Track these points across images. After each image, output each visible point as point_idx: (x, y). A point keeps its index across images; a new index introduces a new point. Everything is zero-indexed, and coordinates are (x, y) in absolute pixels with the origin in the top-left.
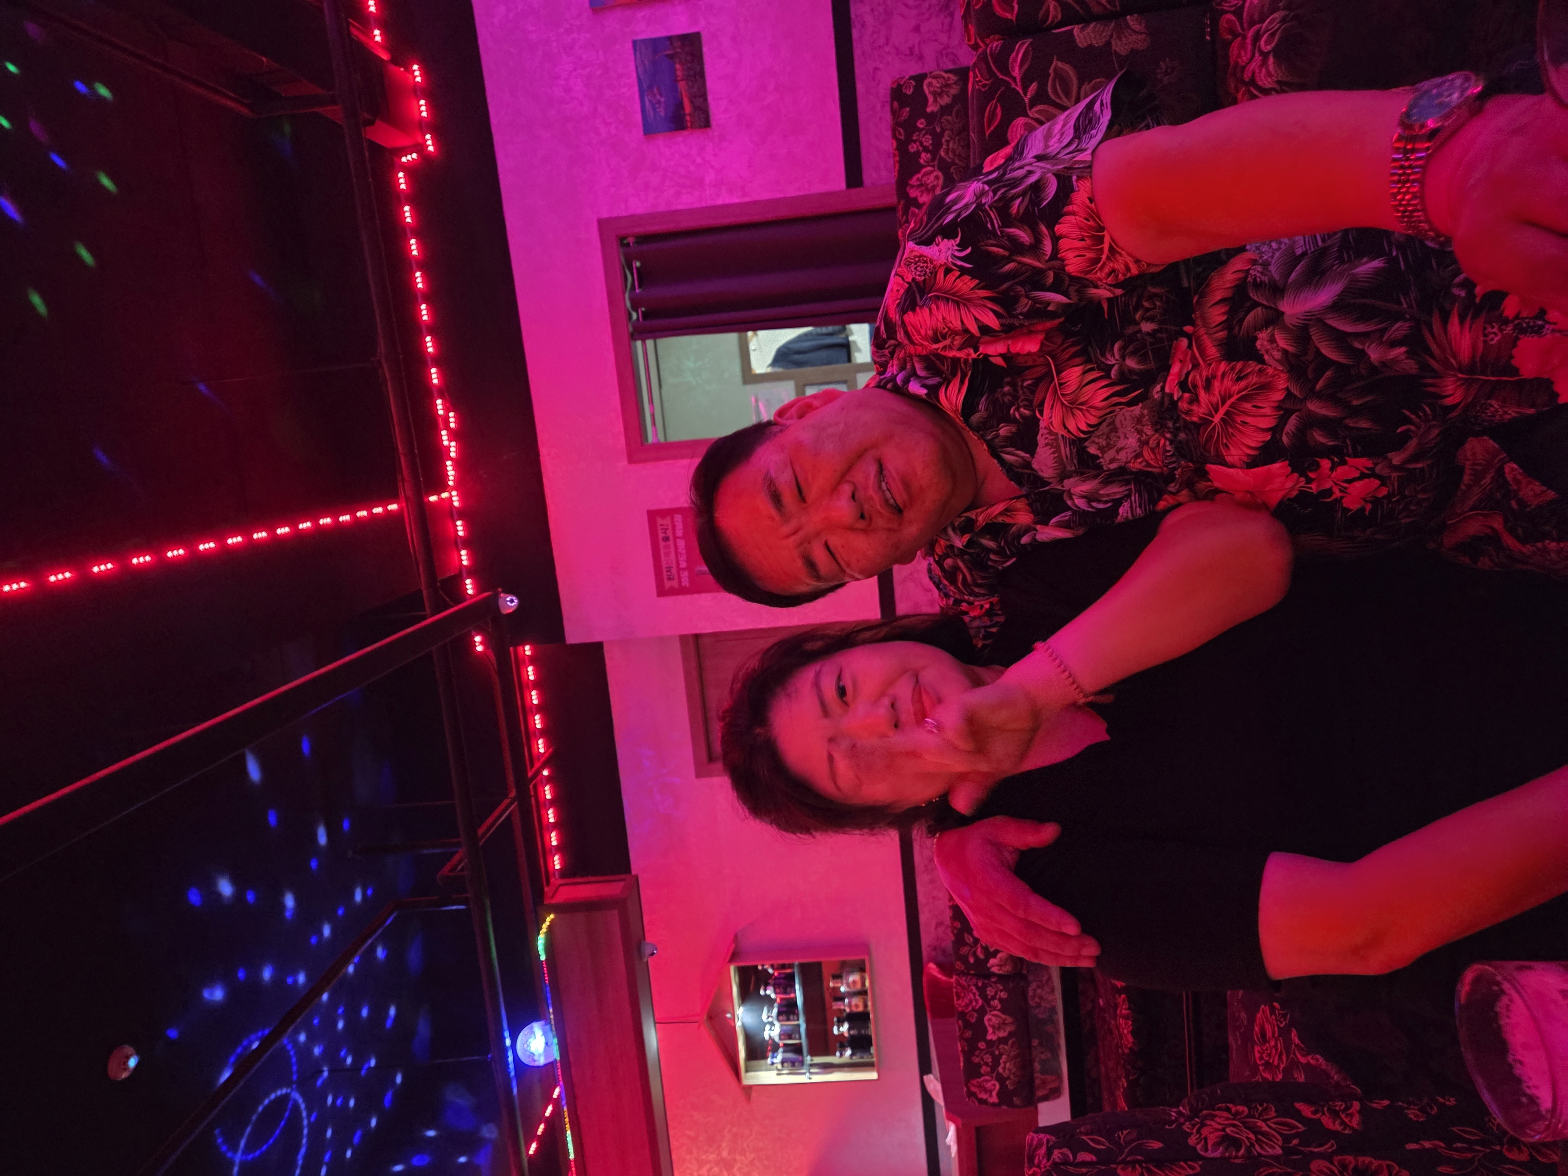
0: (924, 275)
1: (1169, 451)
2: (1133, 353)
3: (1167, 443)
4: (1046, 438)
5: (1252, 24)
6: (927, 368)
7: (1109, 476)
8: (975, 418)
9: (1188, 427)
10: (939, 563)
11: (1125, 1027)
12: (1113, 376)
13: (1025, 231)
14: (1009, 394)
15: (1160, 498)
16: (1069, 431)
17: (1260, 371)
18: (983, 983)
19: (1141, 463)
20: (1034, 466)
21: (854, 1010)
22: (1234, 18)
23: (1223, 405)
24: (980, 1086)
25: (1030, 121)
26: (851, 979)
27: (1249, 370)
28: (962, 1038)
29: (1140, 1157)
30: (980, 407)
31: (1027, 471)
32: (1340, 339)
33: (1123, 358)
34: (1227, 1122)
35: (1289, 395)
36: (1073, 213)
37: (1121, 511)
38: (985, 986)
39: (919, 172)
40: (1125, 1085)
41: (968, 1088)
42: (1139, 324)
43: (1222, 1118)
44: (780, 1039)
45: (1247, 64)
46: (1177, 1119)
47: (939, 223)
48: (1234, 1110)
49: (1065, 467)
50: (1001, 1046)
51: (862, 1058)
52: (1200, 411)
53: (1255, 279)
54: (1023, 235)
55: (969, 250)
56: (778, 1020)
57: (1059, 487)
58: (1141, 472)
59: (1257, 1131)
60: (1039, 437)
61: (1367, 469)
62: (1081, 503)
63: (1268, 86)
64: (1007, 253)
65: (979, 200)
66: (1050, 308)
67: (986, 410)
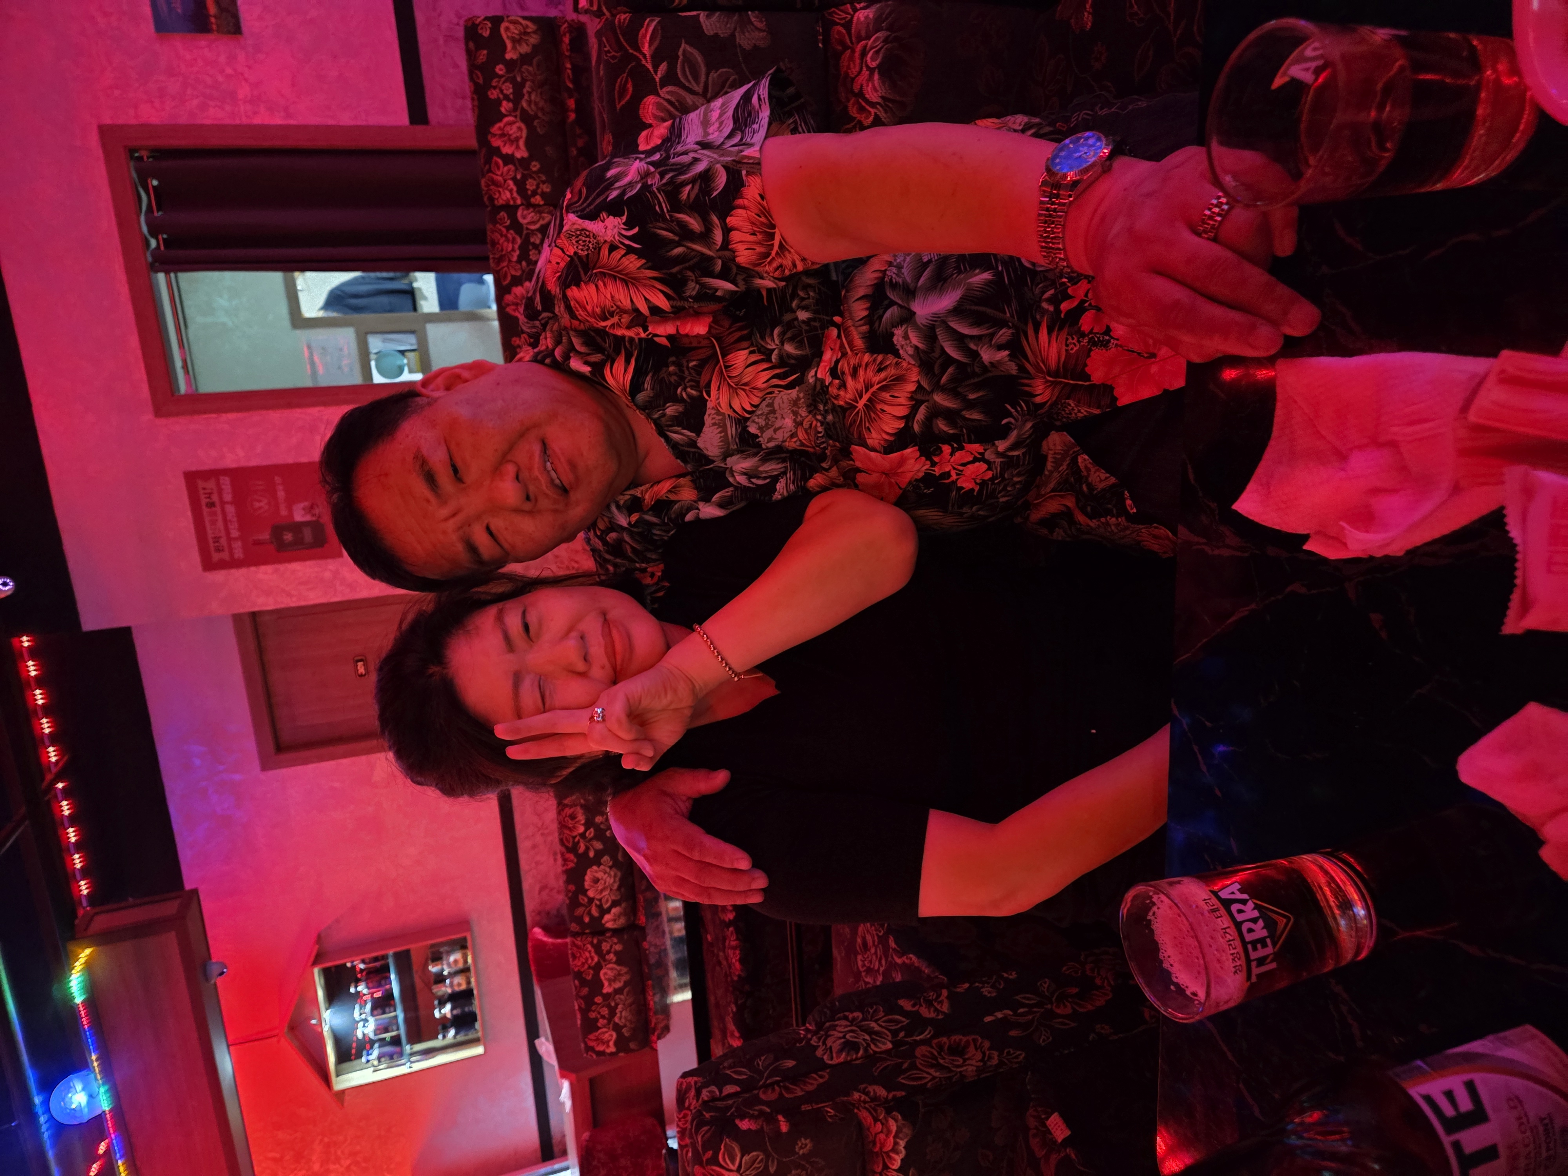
0: (587, 250)
1: (820, 433)
2: (791, 339)
3: (819, 424)
4: (713, 418)
5: (860, 39)
6: (586, 344)
7: (768, 454)
8: (641, 397)
9: (835, 409)
10: (602, 539)
11: (734, 957)
12: (774, 360)
13: (695, 218)
14: (675, 374)
15: (811, 477)
16: (734, 411)
17: (897, 364)
18: (599, 940)
19: (795, 442)
20: (699, 445)
21: (457, 989)
22: (844, 31)
23: (866, 392)
24: (599, 1040)
25: (662, 101)
26: (452, 959)
27: (888, 363)
28: (578, 996)
29: (778, 1078)
30: (646, 385)
31: (693, 450)
32: (960, 339)
33: (782, 343)
34: (846, 1029)
35: (920, 387)
36: (744, 207)
37: (778, 486)
38: (600, 943)
39: (500, 120)
40: (734, 1009)
41: (586, 1044)
42: (795, 312)
43: (842, 1026)
44: (376, 1034)
45: (856, 76)
46: (805, 1036)
47: (602, 198)
48: (851, 1016)
49: (729, 444)
50: (617, 997)
51: (466, 1035)
52: (847, 396)
53: (891, 280)
54: (694, 224)
55: (636, 230)
56: (372, 1015)
57: (722, 465)
58: (795, 451)
59: (870, 1032)
60: (706, 417)
61: (979, 454)
62: (742, 480)
63: (875, 100)
64: (677, 238)
65: (644, 180)
66: (719, 293)
67: (653, 389)
